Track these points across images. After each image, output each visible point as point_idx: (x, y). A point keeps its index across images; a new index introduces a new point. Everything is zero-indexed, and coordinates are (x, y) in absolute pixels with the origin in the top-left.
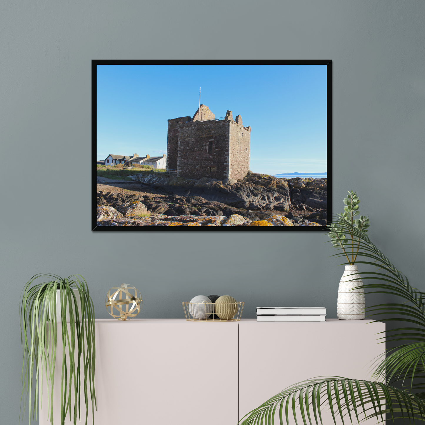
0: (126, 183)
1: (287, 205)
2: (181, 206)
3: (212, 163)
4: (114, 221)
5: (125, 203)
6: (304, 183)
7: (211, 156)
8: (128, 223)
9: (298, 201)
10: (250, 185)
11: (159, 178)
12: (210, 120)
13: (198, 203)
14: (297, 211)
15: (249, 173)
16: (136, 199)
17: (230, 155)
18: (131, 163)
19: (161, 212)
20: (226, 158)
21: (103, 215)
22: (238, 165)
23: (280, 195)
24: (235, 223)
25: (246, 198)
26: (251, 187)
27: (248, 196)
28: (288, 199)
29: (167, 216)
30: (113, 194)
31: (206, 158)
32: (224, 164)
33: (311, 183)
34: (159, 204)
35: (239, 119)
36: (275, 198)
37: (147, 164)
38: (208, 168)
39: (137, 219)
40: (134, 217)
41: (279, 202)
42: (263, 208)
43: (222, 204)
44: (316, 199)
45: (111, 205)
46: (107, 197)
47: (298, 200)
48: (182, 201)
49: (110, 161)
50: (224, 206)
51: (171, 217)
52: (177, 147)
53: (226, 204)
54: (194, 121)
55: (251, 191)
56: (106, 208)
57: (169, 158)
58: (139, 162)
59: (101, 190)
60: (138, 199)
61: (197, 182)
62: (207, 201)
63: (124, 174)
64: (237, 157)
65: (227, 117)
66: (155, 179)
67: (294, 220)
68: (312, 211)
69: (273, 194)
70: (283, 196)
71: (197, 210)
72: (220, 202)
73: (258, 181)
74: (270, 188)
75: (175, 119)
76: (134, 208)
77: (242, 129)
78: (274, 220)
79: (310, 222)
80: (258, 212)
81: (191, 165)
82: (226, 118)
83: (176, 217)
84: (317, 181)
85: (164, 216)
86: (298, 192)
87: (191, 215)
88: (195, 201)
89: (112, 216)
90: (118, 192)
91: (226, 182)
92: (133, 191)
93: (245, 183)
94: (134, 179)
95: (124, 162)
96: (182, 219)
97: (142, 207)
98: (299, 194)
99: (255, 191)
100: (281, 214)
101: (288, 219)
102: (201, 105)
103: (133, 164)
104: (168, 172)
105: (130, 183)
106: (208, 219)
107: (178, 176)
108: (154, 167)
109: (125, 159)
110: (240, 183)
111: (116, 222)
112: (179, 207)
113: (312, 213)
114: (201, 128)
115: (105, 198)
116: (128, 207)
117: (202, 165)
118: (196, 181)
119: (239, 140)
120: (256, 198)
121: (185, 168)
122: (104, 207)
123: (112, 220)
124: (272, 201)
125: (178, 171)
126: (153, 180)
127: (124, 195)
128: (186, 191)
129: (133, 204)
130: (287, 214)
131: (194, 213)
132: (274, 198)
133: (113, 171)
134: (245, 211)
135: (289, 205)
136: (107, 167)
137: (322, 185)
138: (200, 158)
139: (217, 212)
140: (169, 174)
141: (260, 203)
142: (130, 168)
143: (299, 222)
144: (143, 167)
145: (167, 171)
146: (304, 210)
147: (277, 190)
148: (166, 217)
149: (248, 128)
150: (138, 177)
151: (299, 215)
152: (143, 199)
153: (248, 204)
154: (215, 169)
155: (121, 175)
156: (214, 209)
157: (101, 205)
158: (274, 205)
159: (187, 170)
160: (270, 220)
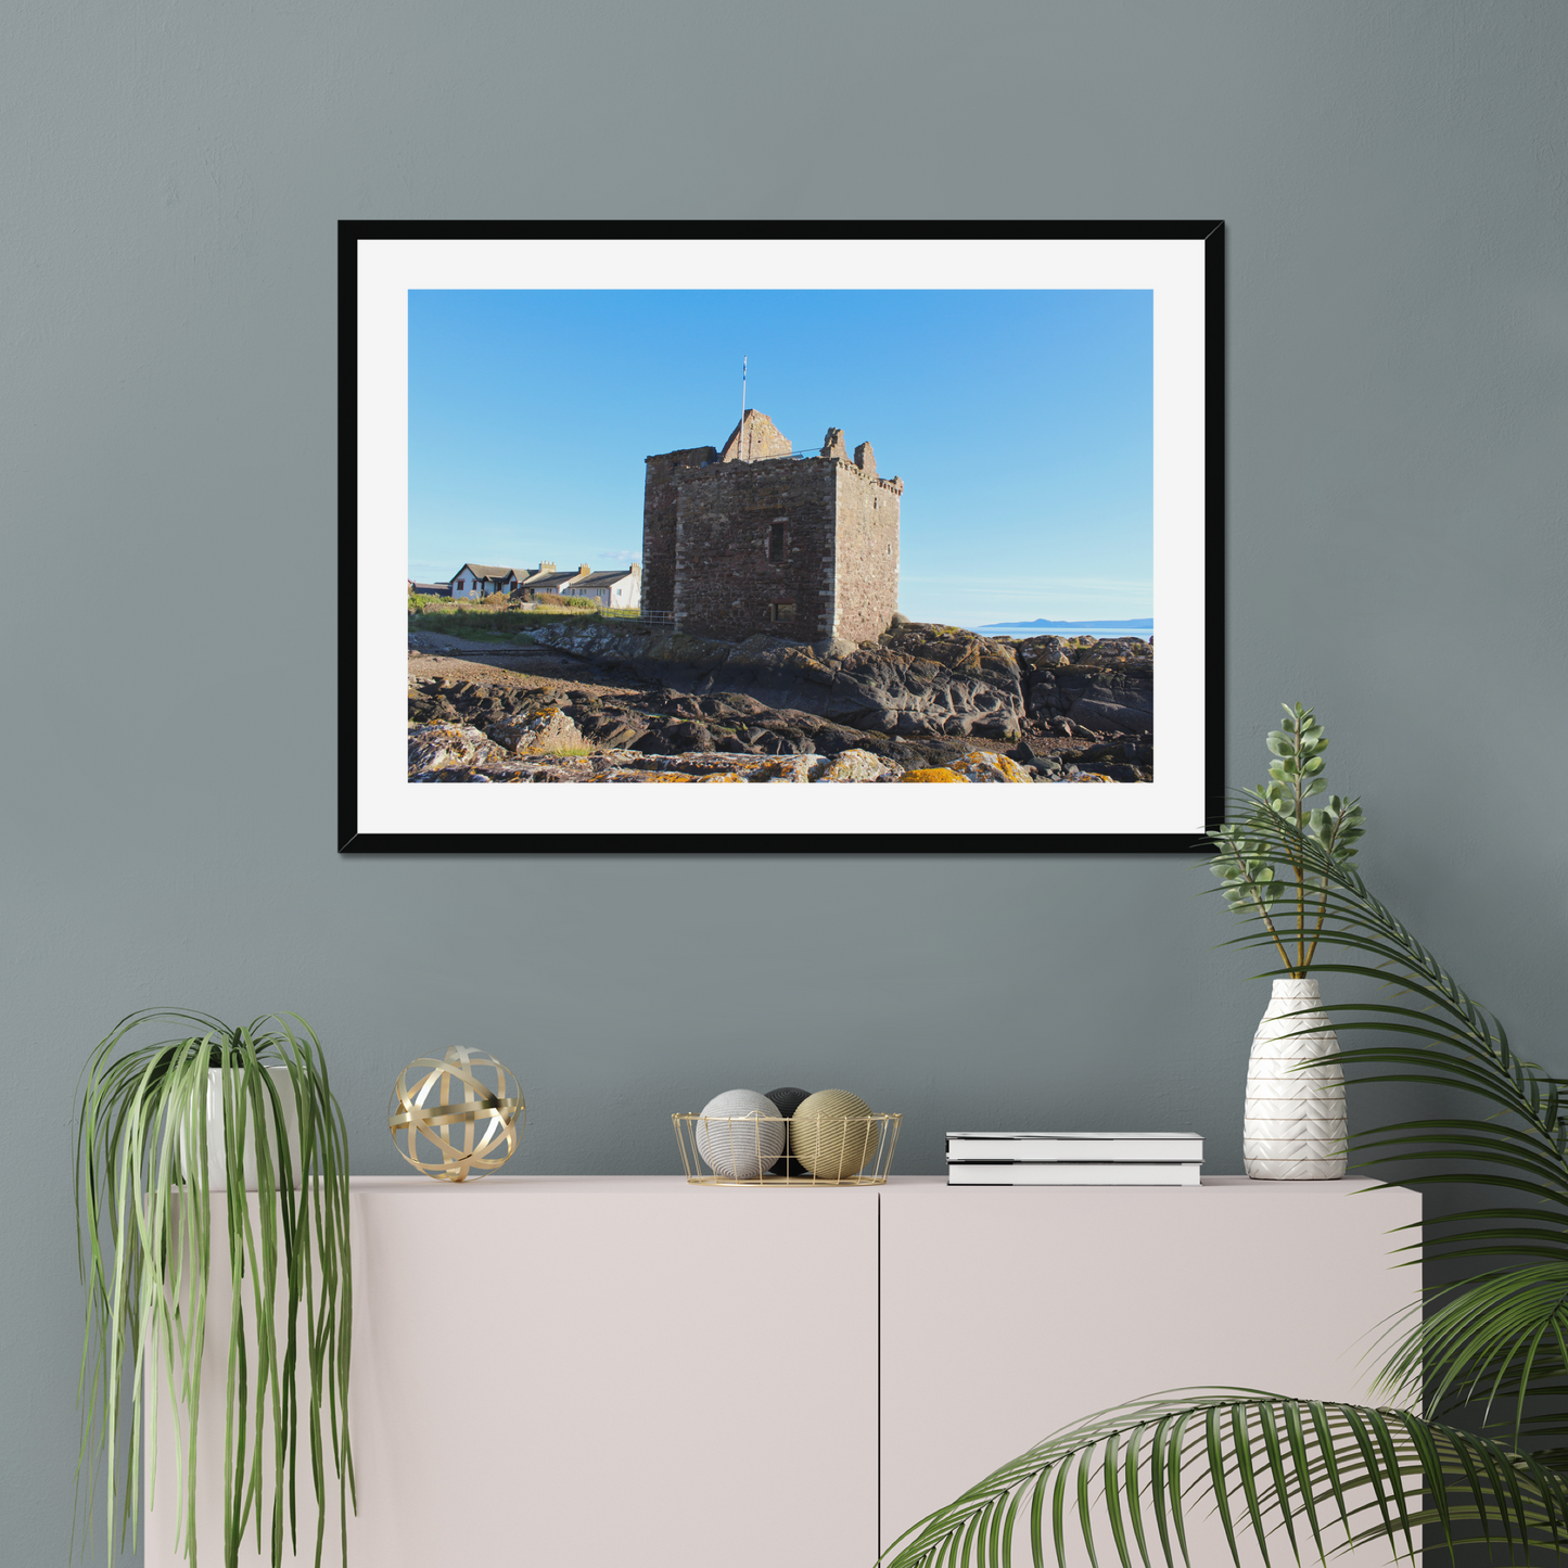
0: (517, 654)
1: (1013, 721)
2: (688, 724)
3: (782, 592)
4: (478, 771)
5: (514, 713)
6: (1065, 651)
7: (778, 570)
8: (521, 777)
9: (1047, 708)
10: (901, 659)
11: (617, 636)
12: (777, 458)
13: (739, 713)
14: (1046, 739)
15: (895, 621)
16: (547, 701)
17: (838, 565)
18: (532, 592)
19: (625, 744)
20: (825, 576)
21: (444, 751)
22: (862, 596)
23: (991, 688)
24: (853, 777)
25: (888, 700)
26: (901, 667)
27: (895, 694)
28: (1016, 701)
29: (644, 754)
30: (477, 688)
31: (764, 574)
32: (818, 595)
33: (1088, 653)
34: (618, 719)
35: (865, 454)
36: (978, 698)
37: (581, 594)
38: (771, 605)
39: (550, 762)
40: (539, 758)
41: (987, 712)
42: (939, 729)
43: (812, 716)
44: (1103, 703)
45: (469, 722)
46: (458, 696)
47: (1048, 706)
48: (688, 707)
49: (468, 584)
50: (819, 722)
51: (654, 757)
52: (673, 541)
53: (824, 716)
54: (727, 460)
55: (901, 678)
56: (454, 731)
57: (648, 575)
58: (557, 589)
59: (437, 675)
60: (554, 702)
61: (737, 649)
62: (765, 707)
63: (509, 623)
64: (860, 571)
65: (829, 449)
66: (605, 641)
67: (1034, 768)
68: (1092, 739)
69: (969, 687)
70: (1000, 691)
71: (735, 737)
72: (807, 712)
73: (923, 647)
74: (962, 667)
75: (667, 455)
76: (541, 728)
77: (876, 487)
78: (974, 767)
79: (1084, 773)
80: (925, 741)
81: (717, 597)
82: (826, 451)
83: (671, 757)
84: (1106, 645)
85: (633, 754)
86: (1048, 680)
87: (718, 750)
88: (731, 710)
89: (472, 755)
90: (491, 681)
91: (826, 648)
92: (538, 678)
93: (882, 653)
94: (542, 640)
95: (509, 586)
96: (688, 763)
97: (565, 726)
98: (1050, 687)
99: (916, 678)
100: (996, 749)
101: (1016, 763)
102: (747, 413)
103: (538, 593)
104: (646, 619)
105: (529, 654)
106: (769, 765)
107: (676, 631)
108: (604, 603)
109: (513, 579)
110: (868, 653)
111: (484, 772)
112: (680, 726)
113: (1091, 744)
114: (748, 482)
115: (452, 700)
116: (522, 726)
117: (750, 597)
118: (731, 647)
119: (864, 520)
120: (918, 698)
121: (699, 607)
122: (449, 727)
123: (474, 767)
124: (967, 708)
125: (678, 615)
126: (600, 645)
127: (510, 689)
128: (702, 679)
129: (539, 717)
130: (1014, 747)
131: (726, 746)
132: (975, 698)
133: (475, 614)
134: (883, 739)
135: (1019, 719)
136: (456, 603)
137: (1123, 660)
138: (745, 574)
139: (797, 741)
140: (648, 624)
141: (931, 715)
142: (527, 607)
143: (1050, 772)
144: (568, 604)
145: (642, 614)
146: (1066, 735)
147: (983, 673)
148: (641, 757)
149: (893, 481)
150: (553, 634)
151: (1052, 752)
152: (569, 703)
153: (892, 717)
154: (791, 608)
155: (500, 628)
156: (789, 732)
157: (440, 720)
158: (975, 720)
159: (704, 611)
160: (961, 767)
